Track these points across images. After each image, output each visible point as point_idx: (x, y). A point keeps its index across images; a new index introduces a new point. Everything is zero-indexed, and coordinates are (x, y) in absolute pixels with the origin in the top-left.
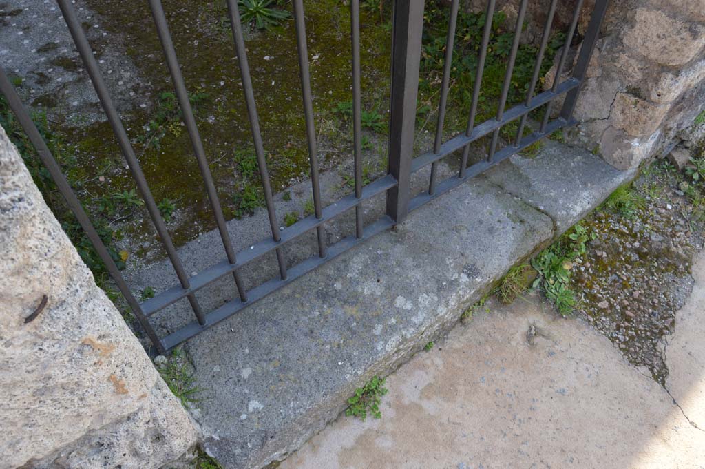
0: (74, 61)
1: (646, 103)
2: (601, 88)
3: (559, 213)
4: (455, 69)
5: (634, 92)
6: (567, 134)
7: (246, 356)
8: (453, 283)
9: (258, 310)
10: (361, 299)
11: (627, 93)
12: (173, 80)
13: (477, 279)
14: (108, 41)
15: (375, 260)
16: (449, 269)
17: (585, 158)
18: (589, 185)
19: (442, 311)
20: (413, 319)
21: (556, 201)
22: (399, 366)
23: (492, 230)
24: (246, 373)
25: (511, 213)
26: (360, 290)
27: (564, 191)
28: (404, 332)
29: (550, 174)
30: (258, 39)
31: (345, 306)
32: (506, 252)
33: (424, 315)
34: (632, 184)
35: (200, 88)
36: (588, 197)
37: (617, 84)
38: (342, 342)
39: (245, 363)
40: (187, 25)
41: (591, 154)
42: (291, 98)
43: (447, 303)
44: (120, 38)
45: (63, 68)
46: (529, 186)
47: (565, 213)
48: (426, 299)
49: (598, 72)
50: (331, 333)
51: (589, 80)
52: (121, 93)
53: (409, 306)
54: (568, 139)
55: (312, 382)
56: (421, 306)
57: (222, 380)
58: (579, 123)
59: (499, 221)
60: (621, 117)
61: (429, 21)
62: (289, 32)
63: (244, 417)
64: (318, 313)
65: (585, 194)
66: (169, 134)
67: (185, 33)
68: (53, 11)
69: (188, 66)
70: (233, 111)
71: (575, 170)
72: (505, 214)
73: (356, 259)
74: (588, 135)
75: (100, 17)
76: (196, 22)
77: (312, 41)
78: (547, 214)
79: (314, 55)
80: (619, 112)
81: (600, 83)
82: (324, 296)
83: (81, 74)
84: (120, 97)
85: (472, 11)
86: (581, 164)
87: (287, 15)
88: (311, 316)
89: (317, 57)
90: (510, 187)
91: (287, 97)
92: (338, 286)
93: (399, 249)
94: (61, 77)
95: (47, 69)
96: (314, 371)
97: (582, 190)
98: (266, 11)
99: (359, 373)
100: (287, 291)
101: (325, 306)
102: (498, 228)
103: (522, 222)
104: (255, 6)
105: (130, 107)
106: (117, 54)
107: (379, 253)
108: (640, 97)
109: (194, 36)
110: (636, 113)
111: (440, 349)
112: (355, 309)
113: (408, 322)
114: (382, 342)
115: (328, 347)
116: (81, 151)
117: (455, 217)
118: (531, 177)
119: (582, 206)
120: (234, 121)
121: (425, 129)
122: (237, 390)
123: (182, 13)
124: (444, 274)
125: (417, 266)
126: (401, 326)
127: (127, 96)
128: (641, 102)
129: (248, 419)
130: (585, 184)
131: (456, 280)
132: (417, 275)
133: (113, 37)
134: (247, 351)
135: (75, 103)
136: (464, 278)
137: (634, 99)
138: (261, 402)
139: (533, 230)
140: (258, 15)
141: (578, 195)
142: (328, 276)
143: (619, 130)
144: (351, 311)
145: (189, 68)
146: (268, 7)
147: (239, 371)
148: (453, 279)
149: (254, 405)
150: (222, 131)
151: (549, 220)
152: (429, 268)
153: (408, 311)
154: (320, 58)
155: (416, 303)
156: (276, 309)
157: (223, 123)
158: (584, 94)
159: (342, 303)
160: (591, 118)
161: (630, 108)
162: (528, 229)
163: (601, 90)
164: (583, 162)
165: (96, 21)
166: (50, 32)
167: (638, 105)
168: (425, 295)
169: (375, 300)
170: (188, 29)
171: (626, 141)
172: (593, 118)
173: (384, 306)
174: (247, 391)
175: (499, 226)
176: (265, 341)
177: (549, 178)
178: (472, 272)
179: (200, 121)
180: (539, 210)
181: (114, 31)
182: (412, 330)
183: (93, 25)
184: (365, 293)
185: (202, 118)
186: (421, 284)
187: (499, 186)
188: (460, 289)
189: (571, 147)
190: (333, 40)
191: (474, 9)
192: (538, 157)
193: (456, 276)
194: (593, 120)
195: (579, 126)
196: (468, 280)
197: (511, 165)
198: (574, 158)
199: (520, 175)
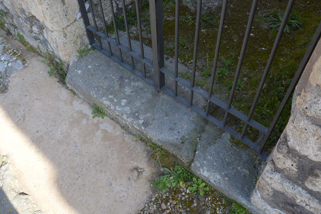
3: (197, 162)
7: (95, 65)
8: (138, 118)
9: (112, 63)
10: (123, 89)
13: (143, 127)
15: (141, 89)
16: (144, 115)
17: (249, 176)
18: (227, 179)
19: (125, 117)
20: (117, 107)
21: (204, 159)
22: (113, 119)
23: (172, 129)
24: (90, 67)
25: (186, 137)
26: (126, 87)
27: (215, 164)
28: (112, 105)
29: (224, 155)
31: (118, 85)
32: (161, 137)
33: (120, 110)
36: (216, 178)
38: (104, 87)
39: (93, 65)
41: (255, 180)
43: (128, 118)
46: (210, 144)
47: (199, 166)
48: (128, 110)
50: (107, 83)
53: (123, 104)
55: (89, 83)
56: (124, 108)
57: (86, 62)
59: (179, 132)
63: (76, 70)
64: (114, 78)
65: (218, 177)
71: (235, 170)
72: (185, 134)
73: (140, 83)
78: (194, 156)
82: (121, 78)
86: (243, 174)
88: (112, 77)
90: (204, 135)
92: (126, 81)
93: (149, 95)
96: (92, 83)
97: (221, 174)
99: (94, 96)
100: (121, 68)
101: (117, 79)
102: (174, 132)
103: (183, 143)
107: (145, 90)
111: (123, 133)
112: (118, 88)
113: (116, 105)
114: (106, 99)
115: (102, 84)
117: (174, 113)
118: (216, 145)
119: (209, 176)
122: (84, 66)
124: (141, 113)
125: (143, 103)
126: (114, 104)
129: (75, 72)
130: (226, 176)
131: (140, 119)
132: (138, 104)
134: (97, 65)
136: (141, 122)
138: (81, 73)
139: (179, 149)
141: (215, 172)
142: (130, 77)
144: (117, 87)
147: (90, 65)
148: (140, 117)
149: (79, 72)
151: (191, 158)
152: (142, 108)
153: (121, 104)
155: (125, 106)
156: (113, 67)
157: (203, 34)
159: (120, 84)
162: (179, 146)
164: (245, 176)
168: (129, 109)
169: (123, 93)
173: (121, 96)
174: (84, 69)
175: (176, 132)
176: (101, 68)
177: (221, 155)
178: (146, 124)
180: (195, 151)
182: (113, 107)
184: (125, 89)
185: (203, 28)
186: (134, 106)
187: (204, 131)
188: (135, 121)
192: (235, 148)
193: (142, 118)
196: (141, 123)
197: (221, 134)
198: (245, 169)
199: (216, 139)
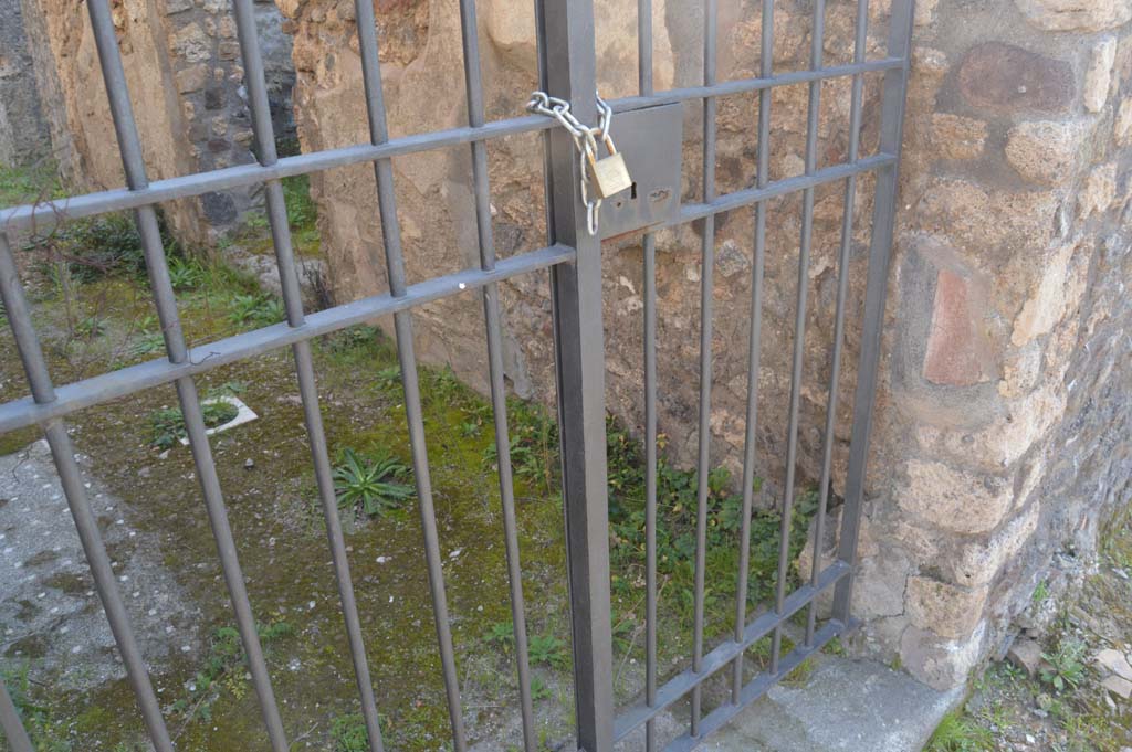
0: (80, 579)
1: (953, 589)
2: (883, 571)
4: (665, 558)
5: (932, 573)
6: (847, 642)
11: (922, 575)
12: (234, 603)
14: (137, 545)
17: (883, 677)
18: (897, 721)
27: (859, 736)
29: (832, 711)
30: (368, 530)
34: (964, 709)
35: (277, 614)
36: (899, 743)
37: (905, 563)
40: (259, 513)
41: (891, 670)
42: (419, 622)
44: (156, 538)
45: (62, 591)
46: (804, 734)
49: (874, 549)
51: (864, 560)
52: (152, 629)
54: (850, 650)
58: (863, 625)
60: (921, 611)
61: (619, 486)
62: (413, 517)
65: (894, 737)
66: (227, 695)
67: (256, 526)
68: (54, 501)
69: (260, 580)
70: (330, 648)
71: (870, 698)
74: (880, 641)
75: (127, 507)
76: (273, 509)
77: (448, 528)
79: (453, 550)
80: (917, 604)
81: (881, 564)
83: (90, 600)
84: (150, 635)
85: (680, 468)
86: (878, 688)
87: (411, 491)
89: (457, 553)
91: (413, 620)
94: (58, 606)
95: (38, 592)
97: (888, 731)
98: (378, 488)
104: (362, 480)
105: (165, 652)
106: (150, 565)
108: (942, 581)
109: (270, 531)
110: (942, 604)
116: (80, 732)
118: (804, 719)
120: (331, 667)
121: (631, 656)
123: (252, 497)
127: (161, 633)
128: (945, 587)
130: (889, 721)
133: (145, 538)
135: (76, 649)
137: (933, 584)
140: (366, 494)
141: (883, 742)
143: (924, 630)
145: (261, 583)
146: (381, 481)
150: (312, 683)
154: (462, 554)
157: (312, 670)
158: (860, 581)
160: (879, 616)
161: (931, 598)
163: (885, 575)
164: (881, 685)
165: (121, 514)
166: (47, 533)
167: (942, 592)
170: (260, 521)
171: (938, 646)
172: (881, 614)
177: (833, 717)
179: (276, 669)
181: (146, 529)
183: (115, 520)
185: (280, 663)
187: (757, 740)
189: (857, 661)
190: (481, 526)
191: (683, 464)
192: (810, 685)
194: (882, 619)
195: (864, 629)
197: (771, 702)
198: (866, 680)
199: (787, 718)
